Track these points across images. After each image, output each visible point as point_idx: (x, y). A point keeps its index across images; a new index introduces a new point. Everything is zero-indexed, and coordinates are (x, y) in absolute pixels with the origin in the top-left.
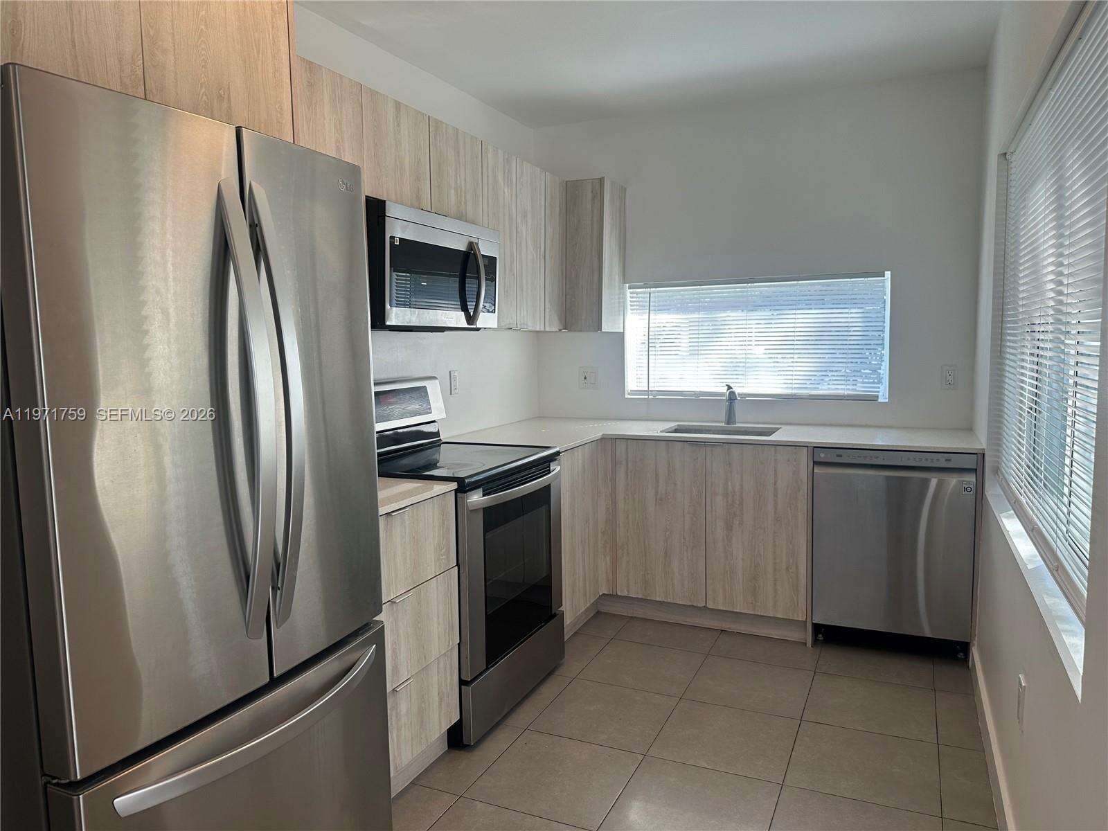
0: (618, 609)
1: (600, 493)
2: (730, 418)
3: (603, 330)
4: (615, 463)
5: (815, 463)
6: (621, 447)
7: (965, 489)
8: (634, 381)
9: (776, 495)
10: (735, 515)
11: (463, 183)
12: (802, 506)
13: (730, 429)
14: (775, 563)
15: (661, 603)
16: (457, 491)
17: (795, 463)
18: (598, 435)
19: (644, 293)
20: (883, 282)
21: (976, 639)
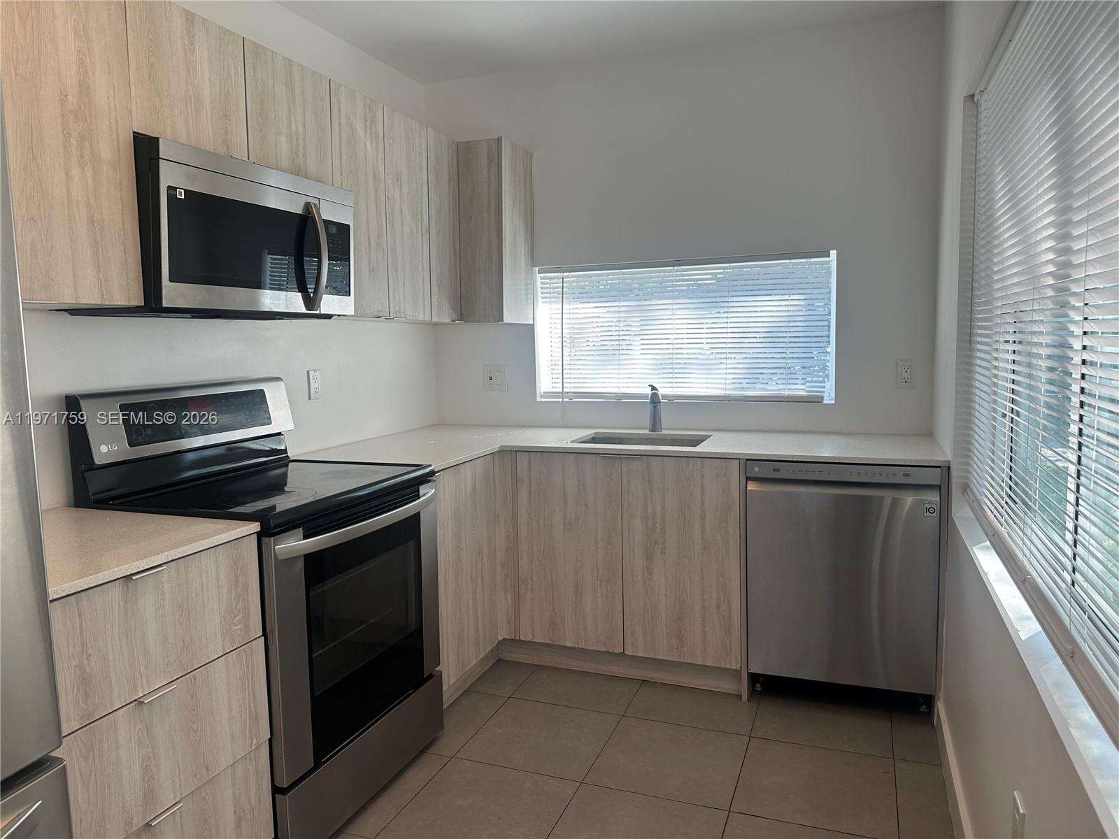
0: (521, 656)
1: (498, 516)
2: (655, 424)
3: (505, 321)
4: (516, 480)
5: (748, 479)
6: (523, 460)
7: (928, 510)
8: (546, 382)
9: (703, 519)
10: (656, 542)
11: (301, 128)
12: (734, 531)
13: (656, 437)
14: (704, 600)
15: (573, 648)
16: (260, 535)
17: (725, 479)
18: (495, 447)
19: (559, 278)
20: (828, 263)
21: (942, 690)
